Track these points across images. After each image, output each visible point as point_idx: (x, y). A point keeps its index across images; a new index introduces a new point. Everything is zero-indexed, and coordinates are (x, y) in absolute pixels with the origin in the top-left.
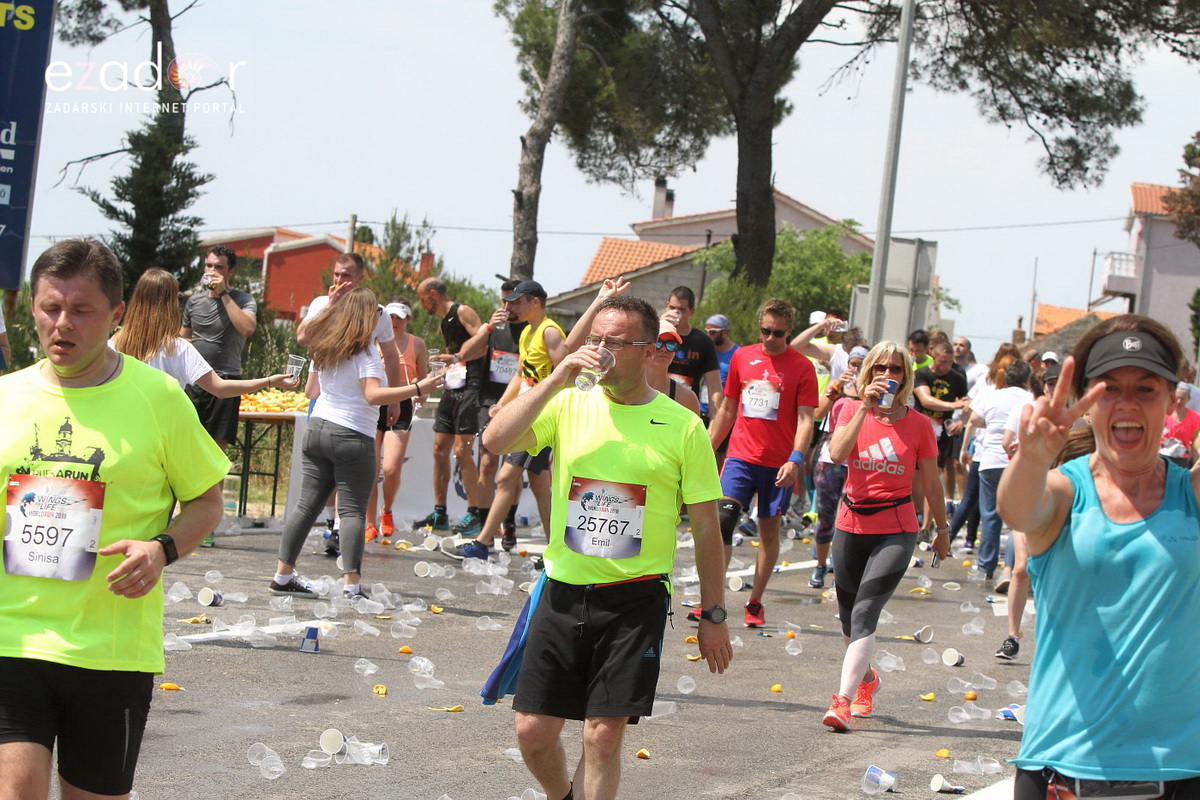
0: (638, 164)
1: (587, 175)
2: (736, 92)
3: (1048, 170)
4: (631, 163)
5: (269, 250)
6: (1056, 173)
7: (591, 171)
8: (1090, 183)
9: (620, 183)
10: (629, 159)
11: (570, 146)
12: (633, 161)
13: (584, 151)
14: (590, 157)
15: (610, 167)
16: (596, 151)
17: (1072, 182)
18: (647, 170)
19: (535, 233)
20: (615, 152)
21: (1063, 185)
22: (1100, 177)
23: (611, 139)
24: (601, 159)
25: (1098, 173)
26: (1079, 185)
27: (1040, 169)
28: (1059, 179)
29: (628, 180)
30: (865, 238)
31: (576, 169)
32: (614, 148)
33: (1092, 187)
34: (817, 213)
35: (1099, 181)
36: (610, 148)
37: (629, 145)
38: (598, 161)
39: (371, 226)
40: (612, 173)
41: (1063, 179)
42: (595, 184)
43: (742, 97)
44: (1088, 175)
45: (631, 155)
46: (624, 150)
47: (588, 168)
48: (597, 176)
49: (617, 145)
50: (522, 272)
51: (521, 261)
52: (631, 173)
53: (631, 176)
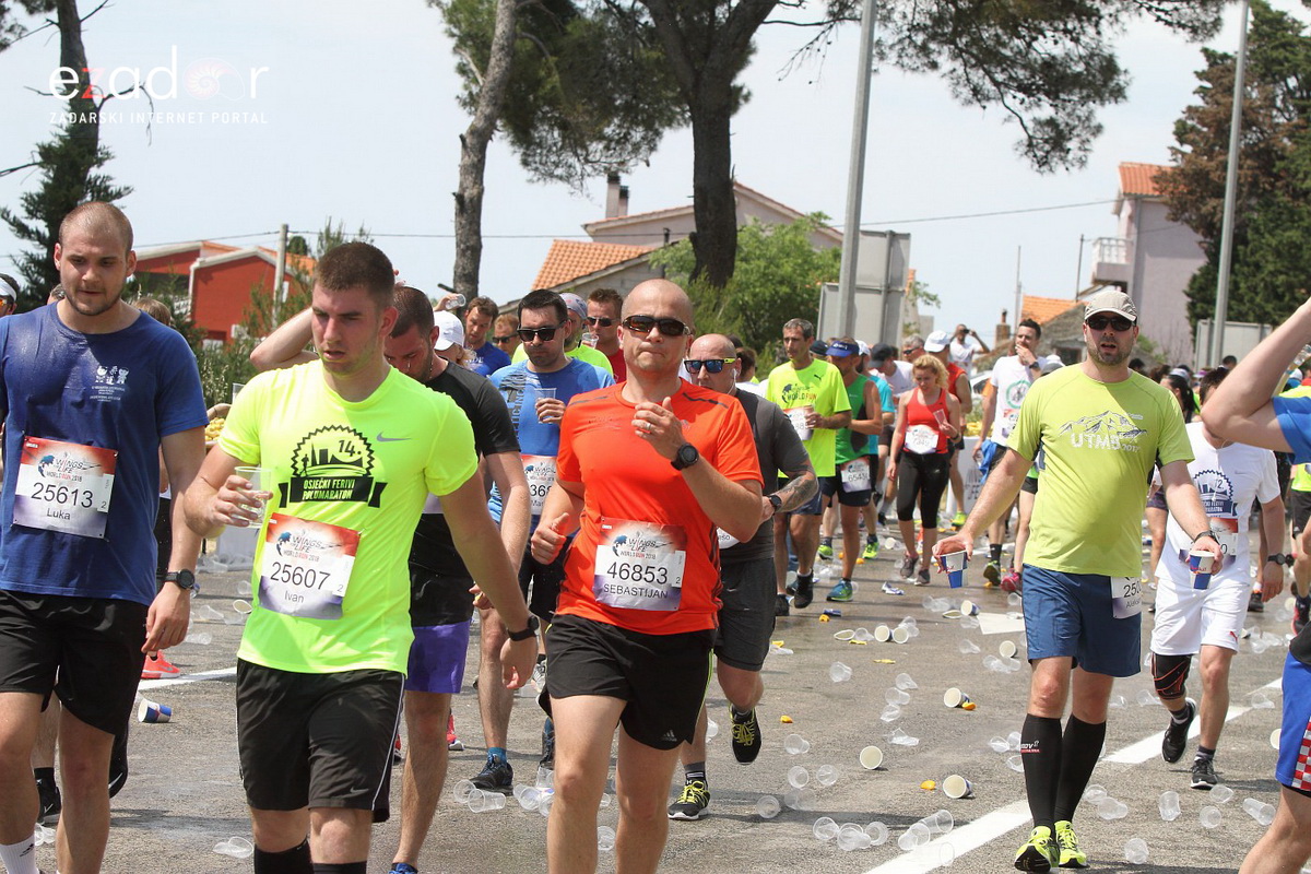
0: (587, 161)
1: (533, 173)
2: (690, 81)
3: (1026, 153)
4: (579, 160)
5: (195, 265)
6: (1035, 156)
7: (536, 169)
8: (1073, 165)
9: (569, 182)
10: (577, 155)
11: (513, 143)
12: (581, 158)
13: (527, 148)
14: (535, 155)
15: (556, 165)
16: (541, 147)
17: (1053, 164)
18: (596, 166)
19: (479, 238)
20: (562, 148)
21: (1043, 169)
22: (1084, 159)
23: (556, 134)
24: (547, 156)
25: (1081, 153)
26: (1060, 168)
27: (1018, 153)
28: (1038, 162)
29: (577, 177)
30: (835, 231)
31: (521, 167)
32: (560, 144)
33: (1074, 170)
34: (783, 206)
35: (1082, 163)
36: (555, 144)
37: (575, 140)
38: (544, 158)
39: (305, 236)
40: (559, 171)
41: (1043, 162)
42: (541, 182)
43: (696, 85)
44: (1070, 156)
45: (579, 152)
46: (571, 146)
47: (534, 166)
48: (543, 174)
49: (563, 141)
50: (467, 281)
51: (464, 269)
52: (579, 169)
53: (579, 173)
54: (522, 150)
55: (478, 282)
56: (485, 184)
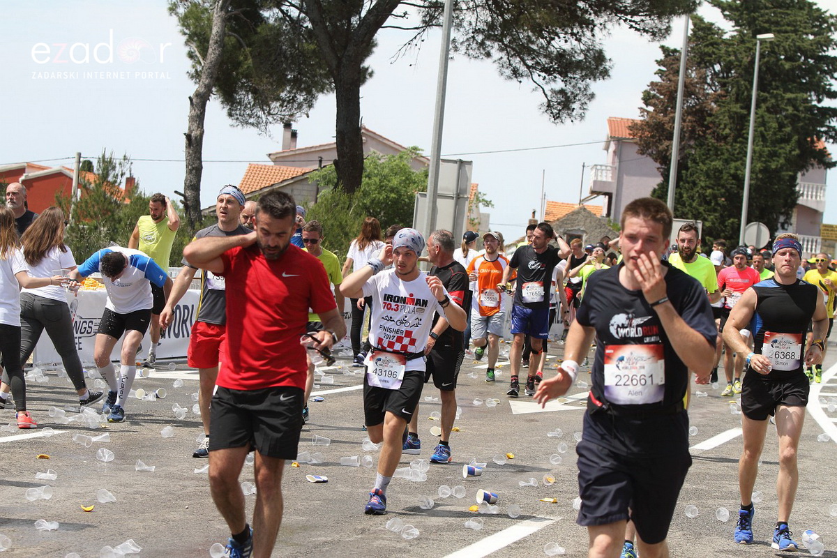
0: (269, 114)
1: (235, 121)
2: (334, 63)
3: (546, 111)
4: (264, 113)
5: (23, 178)
6: (552, 113)
7: (237, 119)
8: (576, 119)
9: (257, 126)
10: (263, 110)
11: (223, 102)
12: (266, 112)
13: (232, 106)
14: (236, 110)
15: (250, 116)
16: (241, 105)
17: (563, 118)
18: (276, 117)
19: (201, 162)
20: (254, 105)
21: (556, 121)
22: (583, 114)
23: (250, 96)
24: (244, 111)
25: (582, 111)
26: (568, 121)
27: (541, 111)
28: (554, 117)
29: (263, 124)
30: (425, 158)
31: (228, 117)
32: (252, 103)
33: (577, 122)
35: (582, 117)
36: (249, 103)
37: (262, 101)
38: (242, 112)
39: (91, 160)
40: (252, 120)
41: (557, 117)
42: (240, 127)
43: (338, 66)
44: (574, 113)
45: (264, 108)
46: (259, 105)
47: (236, 117)
48: (241, 122)
49: (254, 101)
50: (192, 189)
51: (191, 181)
52: (264, 120)
53: (264, 122)
54: (228, 107)
55: (200, 190)
56: (204, 128)
